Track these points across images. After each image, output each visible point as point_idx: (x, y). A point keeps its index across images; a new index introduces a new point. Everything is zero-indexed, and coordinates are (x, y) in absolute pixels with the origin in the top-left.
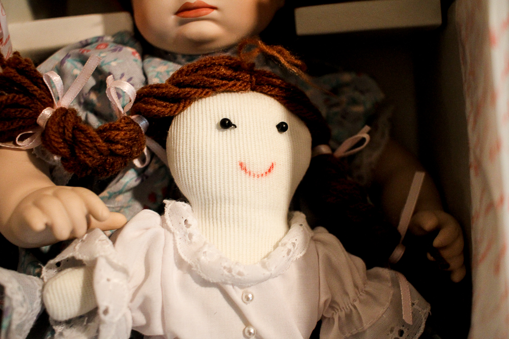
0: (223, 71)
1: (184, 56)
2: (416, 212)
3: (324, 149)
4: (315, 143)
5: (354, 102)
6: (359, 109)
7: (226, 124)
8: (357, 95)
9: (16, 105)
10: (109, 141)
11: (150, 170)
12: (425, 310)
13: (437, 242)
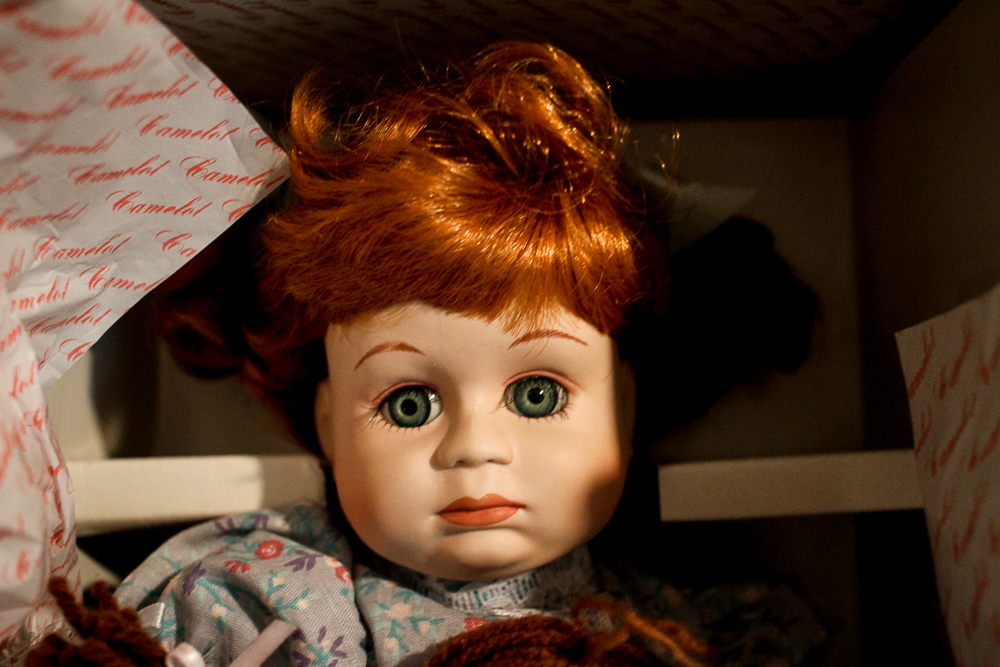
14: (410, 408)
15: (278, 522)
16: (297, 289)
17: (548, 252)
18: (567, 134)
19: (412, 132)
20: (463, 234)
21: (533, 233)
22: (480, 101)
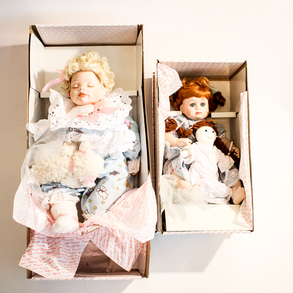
0: (205, 123)
1: (194, 120)
2: (232, 147)
3: (217, 136)
4: (217, 135)
5: (220, 130)
6: (221, 131)
7: (206, 131)
8: (221, 128)
9: (174, 126)
10: (189, 132)
11: (191, 138)
12: (234, 162)
13: (235, 151)
14: (192, 105)
15: (179, 116)
16: (183, 96)
17: (204, 93)
18: (206, 84)
19: (194, 83)
20: (198, 92)
21: (203, 92)
22: (199, 81)
